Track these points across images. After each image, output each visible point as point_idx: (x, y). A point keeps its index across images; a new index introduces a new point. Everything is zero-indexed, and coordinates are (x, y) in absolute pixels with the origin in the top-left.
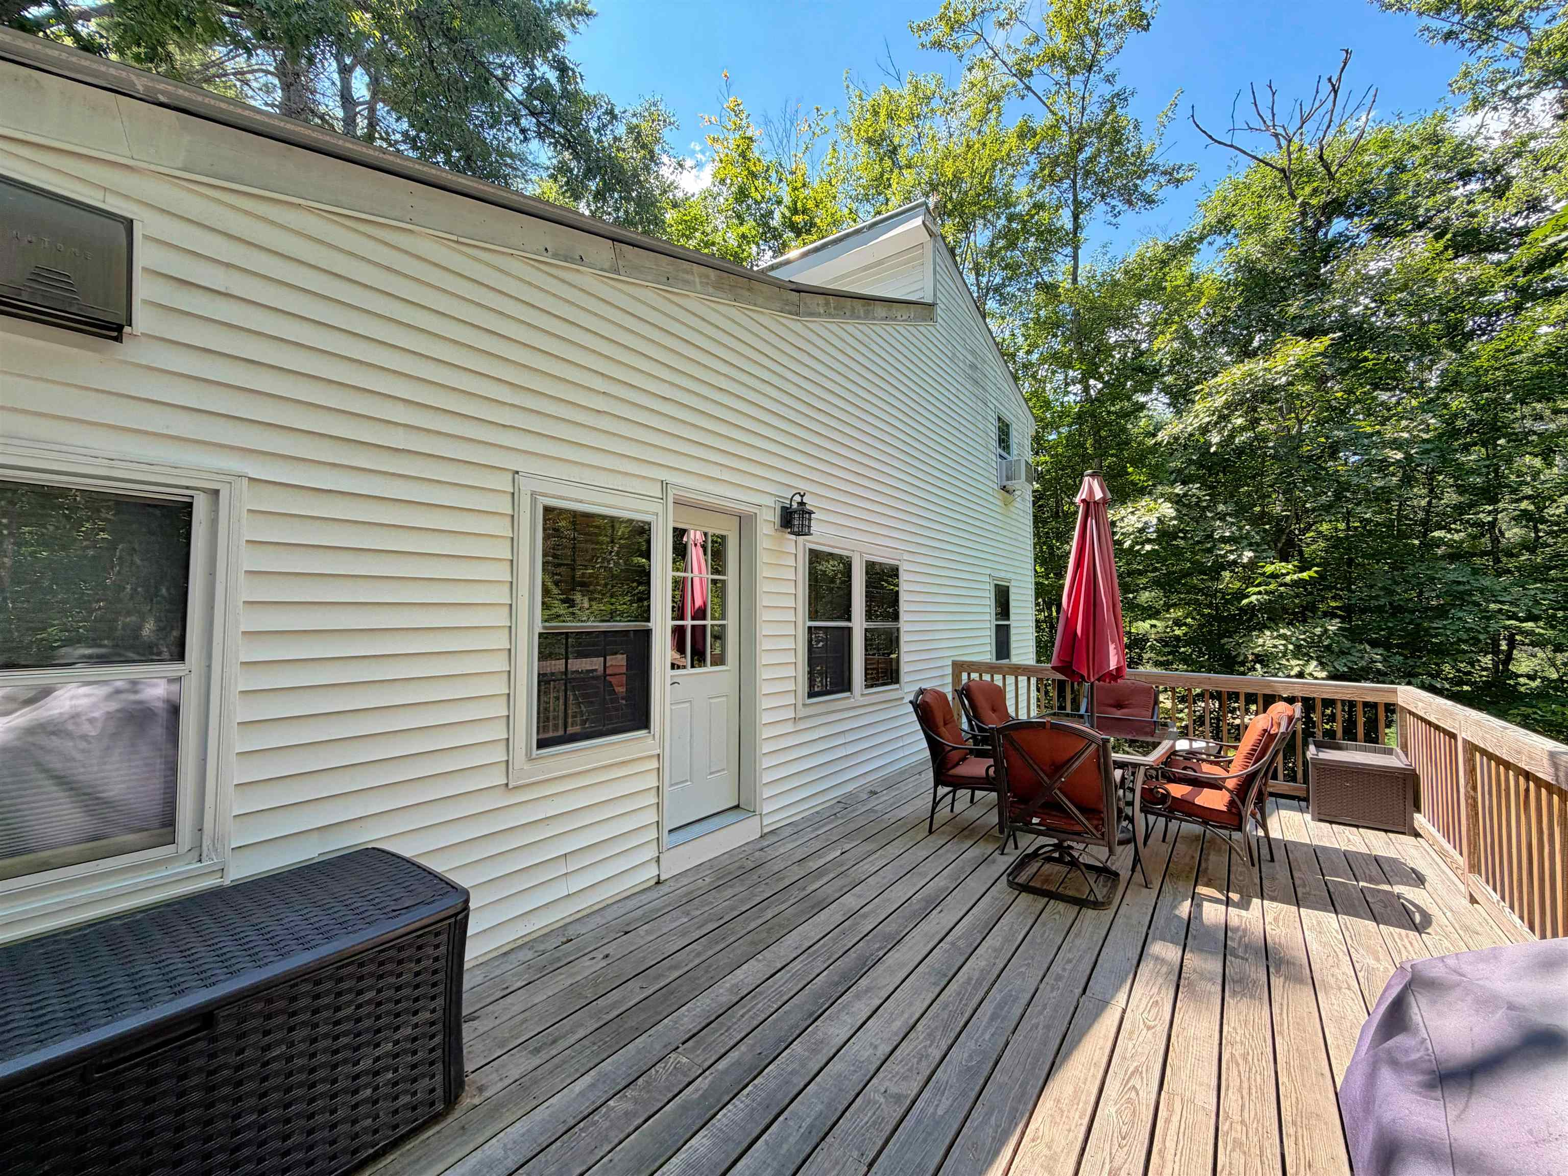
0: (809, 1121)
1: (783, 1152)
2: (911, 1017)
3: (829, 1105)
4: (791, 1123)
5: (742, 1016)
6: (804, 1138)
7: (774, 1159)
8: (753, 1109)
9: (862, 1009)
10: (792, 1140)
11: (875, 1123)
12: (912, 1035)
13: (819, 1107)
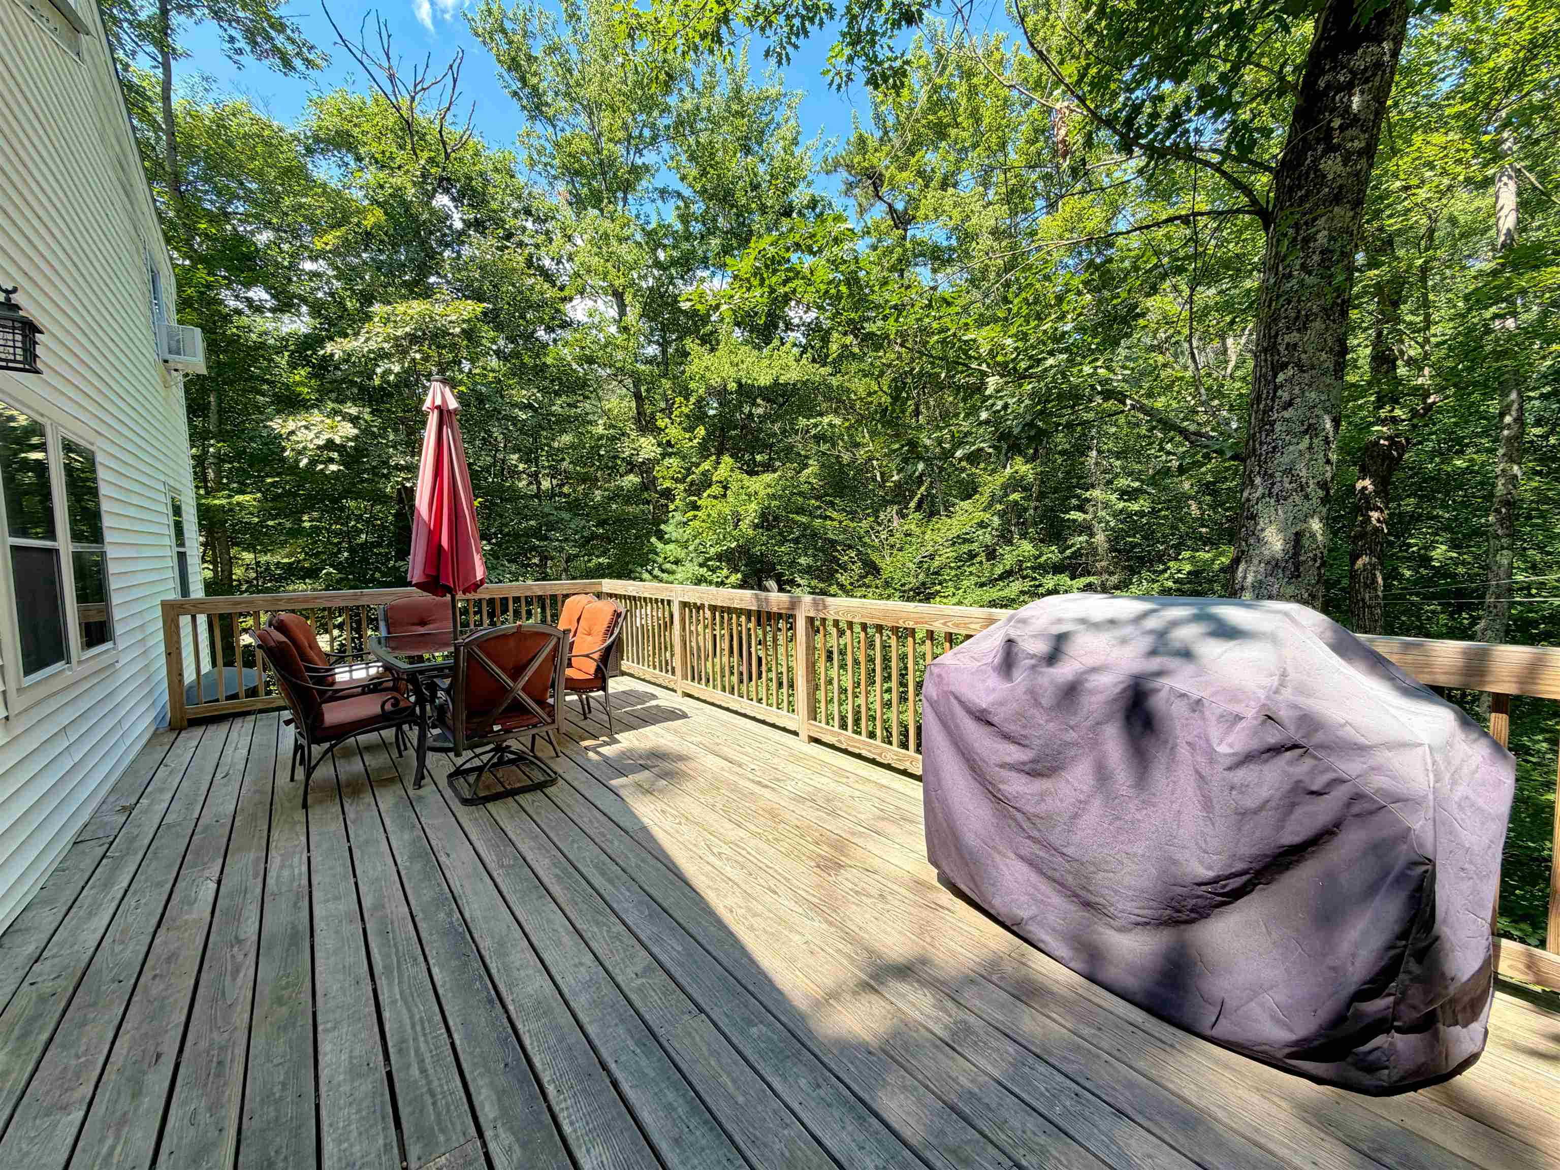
0: (630, 1042)
1: (652, 1074)
2: (563, 926)
3: (622, 1021)
4: (623, 1058)
5: (423, 1071)
6: (648, 1054)
7: (657, 1084)
8: (584, 1090)
9: (521, 955)
10: (644, 1062)
11: (664, 994)
12: (587, 936)
13: (621, 1030)
